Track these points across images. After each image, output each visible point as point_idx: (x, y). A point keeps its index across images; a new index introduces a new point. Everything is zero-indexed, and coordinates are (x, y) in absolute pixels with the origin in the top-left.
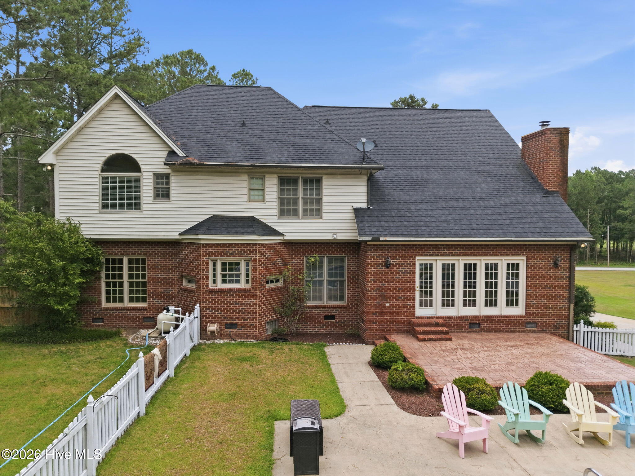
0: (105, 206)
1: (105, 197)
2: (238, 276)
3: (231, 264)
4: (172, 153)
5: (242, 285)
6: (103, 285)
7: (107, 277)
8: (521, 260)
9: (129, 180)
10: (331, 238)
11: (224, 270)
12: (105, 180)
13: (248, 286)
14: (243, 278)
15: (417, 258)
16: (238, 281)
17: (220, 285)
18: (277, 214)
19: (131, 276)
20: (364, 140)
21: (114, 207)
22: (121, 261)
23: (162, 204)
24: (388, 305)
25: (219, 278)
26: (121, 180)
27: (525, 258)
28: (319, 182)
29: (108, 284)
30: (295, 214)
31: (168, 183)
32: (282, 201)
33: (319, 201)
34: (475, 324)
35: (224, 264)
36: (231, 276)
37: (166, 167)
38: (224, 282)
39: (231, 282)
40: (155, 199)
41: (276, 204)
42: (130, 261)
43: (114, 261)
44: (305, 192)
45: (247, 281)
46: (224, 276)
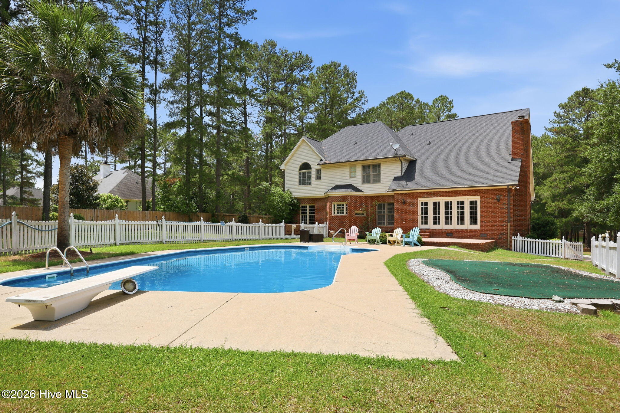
0: (300, 184)
1: (300, 180)
2: (343, 210)
3: (340, 205)
4: (321, 160)
5: (345, 214)
6: (301, 217)
7: (302, 214)
8: (477, 198)
9: (308, 173)
10: (384, 192)
11: (338, 208)
12: (300, 174)
13: (347, 215)
14: (345, 212)
15: (419, 199)
16: (343, 213)
17: (336, 214)
18: (361, 182)
19: (310, 213)
20: (391, 144)
21: (303, 184)
22: (306, 207)
23: (319, 181)
24: (404, 223)
25: (336, 212)
26: (305, 173)
27: (479, 197)
28: (379, 166)
29: (302, 216)
30: (369, 182)
31: (321, 173)
32: (364, 177)
33: (380, 175)
34: (449, 233)
35: (338, 205)
36: (341, 210)
37: (318, 166)
38: (338, 213)
39: (341, 213)
40: (316, 180)
41: (361, 178)
42: (310, 207)
43: (304, 206)
44: (373, 172)
45: (347, 213)
46: (338, 210)
